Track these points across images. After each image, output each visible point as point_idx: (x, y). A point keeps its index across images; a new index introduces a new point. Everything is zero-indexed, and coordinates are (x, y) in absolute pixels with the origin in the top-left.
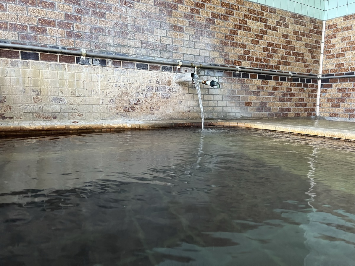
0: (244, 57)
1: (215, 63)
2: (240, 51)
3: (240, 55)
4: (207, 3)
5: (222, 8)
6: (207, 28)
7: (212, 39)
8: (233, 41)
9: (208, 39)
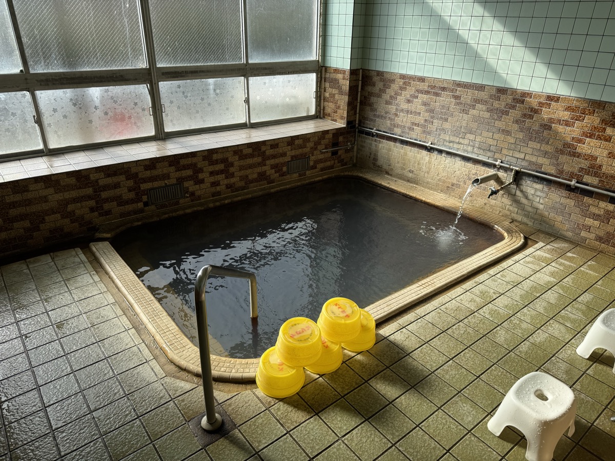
0: (589, 172)
1: (543, 169)
2: (585, 164)
3: (583, 168)
4: (546, 108)
5: (566, 113)
6: (540, 133)
7: (544, 145)
8: (574, 151)
9: (539, 145)
